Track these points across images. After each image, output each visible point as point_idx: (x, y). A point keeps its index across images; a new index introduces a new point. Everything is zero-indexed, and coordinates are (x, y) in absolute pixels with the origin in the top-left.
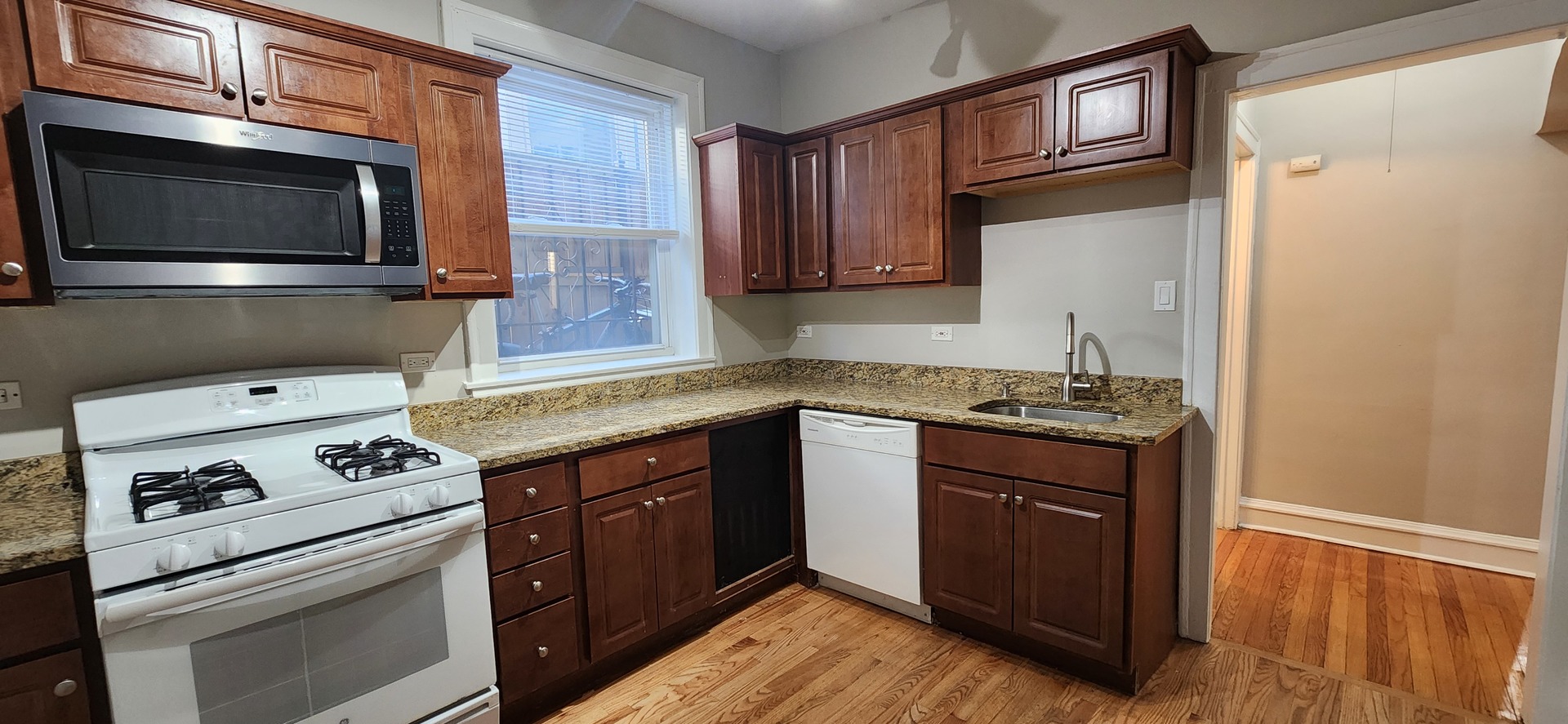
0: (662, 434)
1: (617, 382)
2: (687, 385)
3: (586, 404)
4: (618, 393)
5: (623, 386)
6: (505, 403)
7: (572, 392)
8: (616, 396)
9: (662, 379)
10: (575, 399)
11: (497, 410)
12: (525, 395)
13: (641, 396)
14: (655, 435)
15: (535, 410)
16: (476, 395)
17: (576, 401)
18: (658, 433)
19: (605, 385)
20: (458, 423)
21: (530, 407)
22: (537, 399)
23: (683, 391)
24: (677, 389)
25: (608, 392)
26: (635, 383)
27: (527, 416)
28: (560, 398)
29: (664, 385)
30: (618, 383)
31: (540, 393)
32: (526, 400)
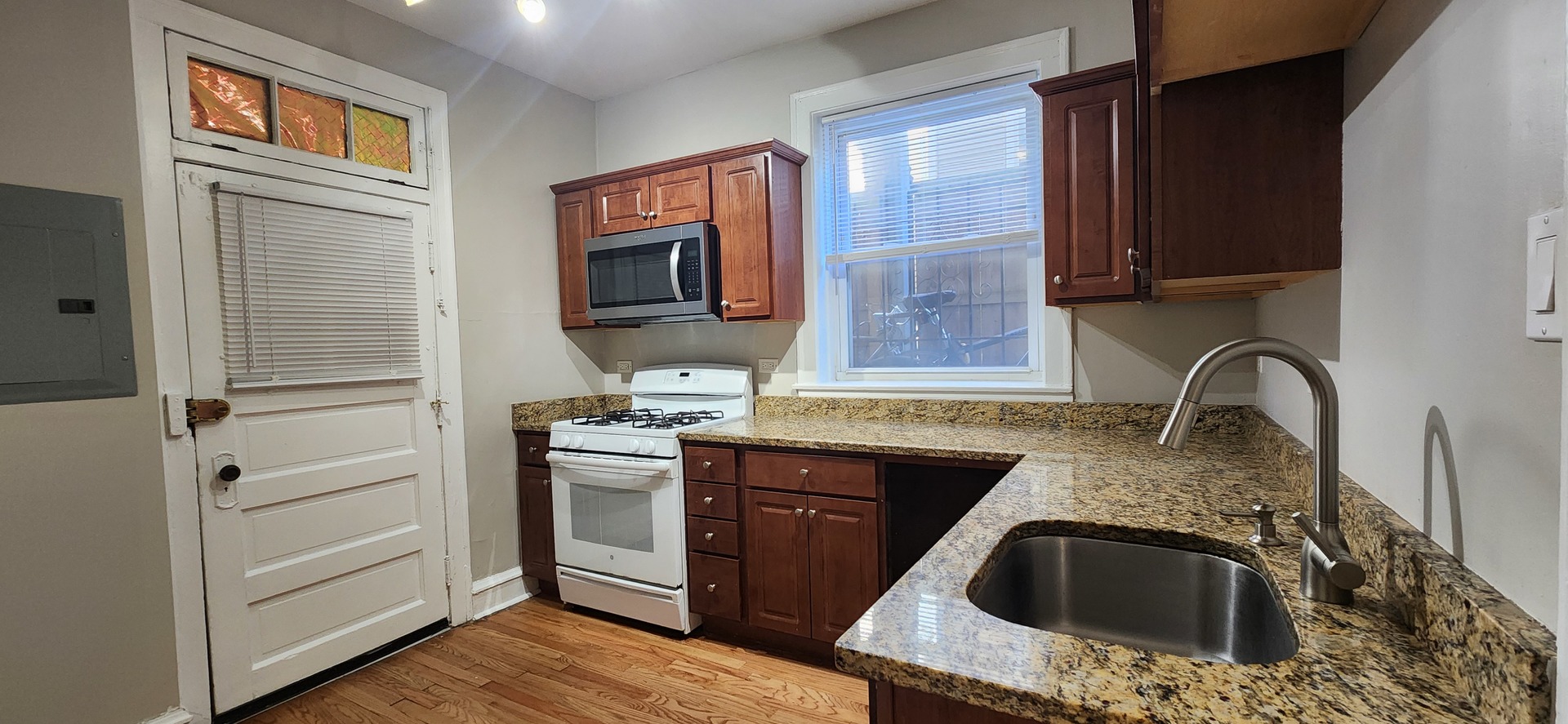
0: (815, 449)
1: (921, 401)
2: (1017, 418)
3: (888, 418)
4: (922, 413)
5: (928, 406)
6: (818, 404)
7: (875, 404)
8: (920, 415)
9: (980, 406)
10: (877, 411)
11: (812, 409)
12: (834, 400)
13: (951, 421)
14: (808, 448)
15: (841, 414)
16: (801, 394)
17: (876, 413)
18: (811, 447)
19: (909, 402)
20: (785, 414)
21: (837, 411)
22: (843, 405)
23: (1012, 424)
24: (1001, 420)
25: (912, 410)
26: (943, 405)
27: (834, 418)
28: (863, 408)
29: (983, 413)
30: (923, 403)
31: (846, 400)
32: (834, 405)
